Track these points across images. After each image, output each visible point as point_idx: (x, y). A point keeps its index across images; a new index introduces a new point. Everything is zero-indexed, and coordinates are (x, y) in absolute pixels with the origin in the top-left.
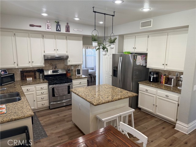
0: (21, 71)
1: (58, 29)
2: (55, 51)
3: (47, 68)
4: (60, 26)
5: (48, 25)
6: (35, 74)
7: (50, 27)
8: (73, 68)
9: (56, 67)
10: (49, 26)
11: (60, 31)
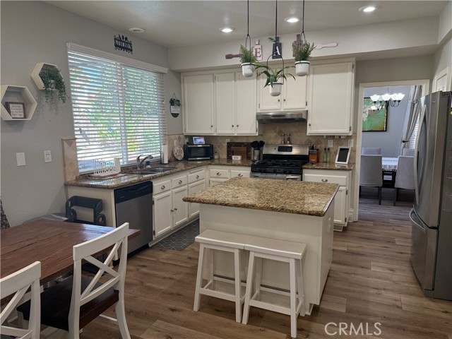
0: (228, 143)
1: (276, 54)
2: (279, 104)
3: (272, 141)
4: (280, 46)
5: (256, 49)
6: (248, 151)
7: (259, 53)
8: (330, 144)
9: (289, 139)
10: (258, 50)
11: (281, 57)
